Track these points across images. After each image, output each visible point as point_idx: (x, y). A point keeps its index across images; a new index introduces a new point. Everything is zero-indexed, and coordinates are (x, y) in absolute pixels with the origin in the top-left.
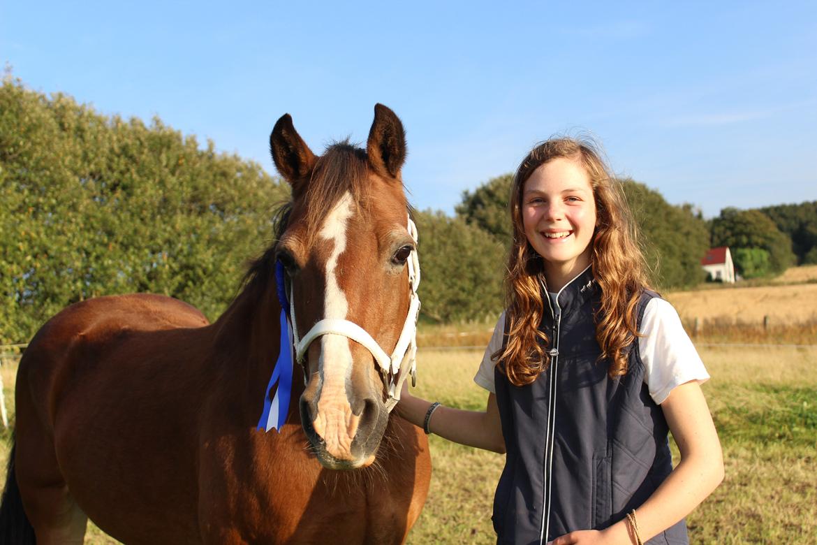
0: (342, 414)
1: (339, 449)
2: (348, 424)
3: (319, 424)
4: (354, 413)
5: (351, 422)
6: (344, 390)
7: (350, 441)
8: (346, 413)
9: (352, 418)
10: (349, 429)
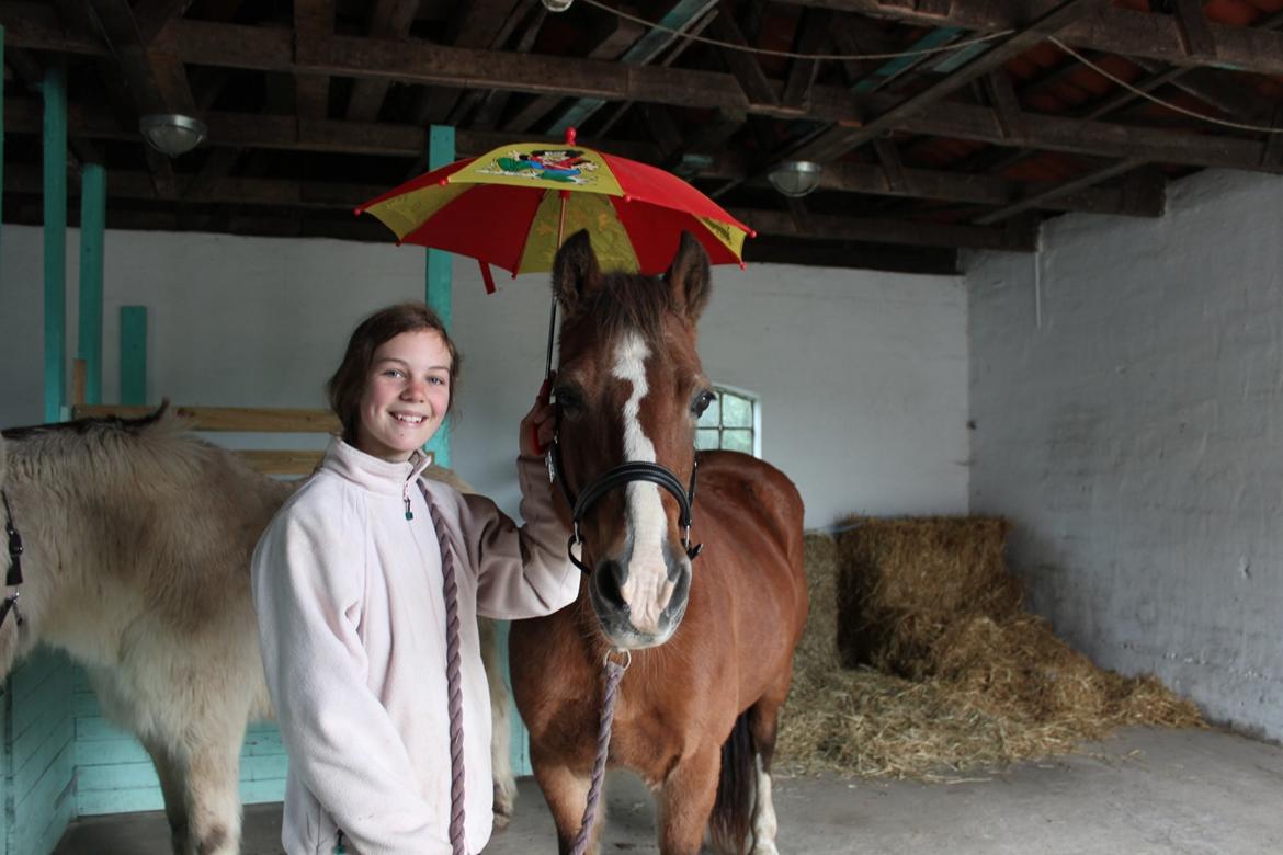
0: (656, 579)
1: (645, 620)
2: (660, 592)
3: (628, 590)
4: (670, 578)
5: (664, 589)
6: (661, 551)
7: (659, 612)
8: (660, 578)
9: (665, 583)
10: (660, 597)
